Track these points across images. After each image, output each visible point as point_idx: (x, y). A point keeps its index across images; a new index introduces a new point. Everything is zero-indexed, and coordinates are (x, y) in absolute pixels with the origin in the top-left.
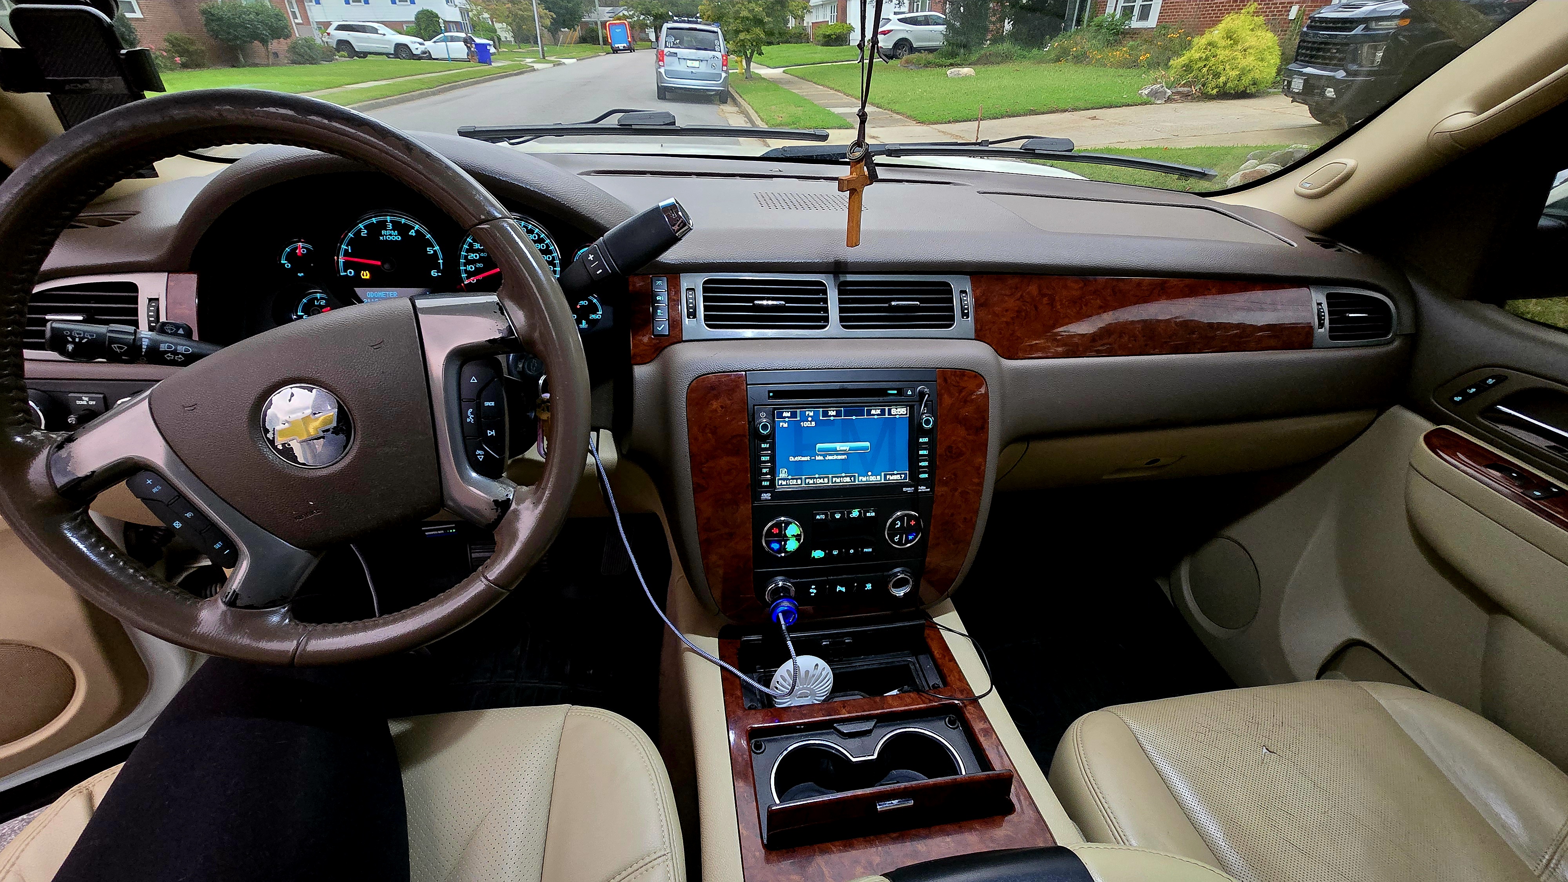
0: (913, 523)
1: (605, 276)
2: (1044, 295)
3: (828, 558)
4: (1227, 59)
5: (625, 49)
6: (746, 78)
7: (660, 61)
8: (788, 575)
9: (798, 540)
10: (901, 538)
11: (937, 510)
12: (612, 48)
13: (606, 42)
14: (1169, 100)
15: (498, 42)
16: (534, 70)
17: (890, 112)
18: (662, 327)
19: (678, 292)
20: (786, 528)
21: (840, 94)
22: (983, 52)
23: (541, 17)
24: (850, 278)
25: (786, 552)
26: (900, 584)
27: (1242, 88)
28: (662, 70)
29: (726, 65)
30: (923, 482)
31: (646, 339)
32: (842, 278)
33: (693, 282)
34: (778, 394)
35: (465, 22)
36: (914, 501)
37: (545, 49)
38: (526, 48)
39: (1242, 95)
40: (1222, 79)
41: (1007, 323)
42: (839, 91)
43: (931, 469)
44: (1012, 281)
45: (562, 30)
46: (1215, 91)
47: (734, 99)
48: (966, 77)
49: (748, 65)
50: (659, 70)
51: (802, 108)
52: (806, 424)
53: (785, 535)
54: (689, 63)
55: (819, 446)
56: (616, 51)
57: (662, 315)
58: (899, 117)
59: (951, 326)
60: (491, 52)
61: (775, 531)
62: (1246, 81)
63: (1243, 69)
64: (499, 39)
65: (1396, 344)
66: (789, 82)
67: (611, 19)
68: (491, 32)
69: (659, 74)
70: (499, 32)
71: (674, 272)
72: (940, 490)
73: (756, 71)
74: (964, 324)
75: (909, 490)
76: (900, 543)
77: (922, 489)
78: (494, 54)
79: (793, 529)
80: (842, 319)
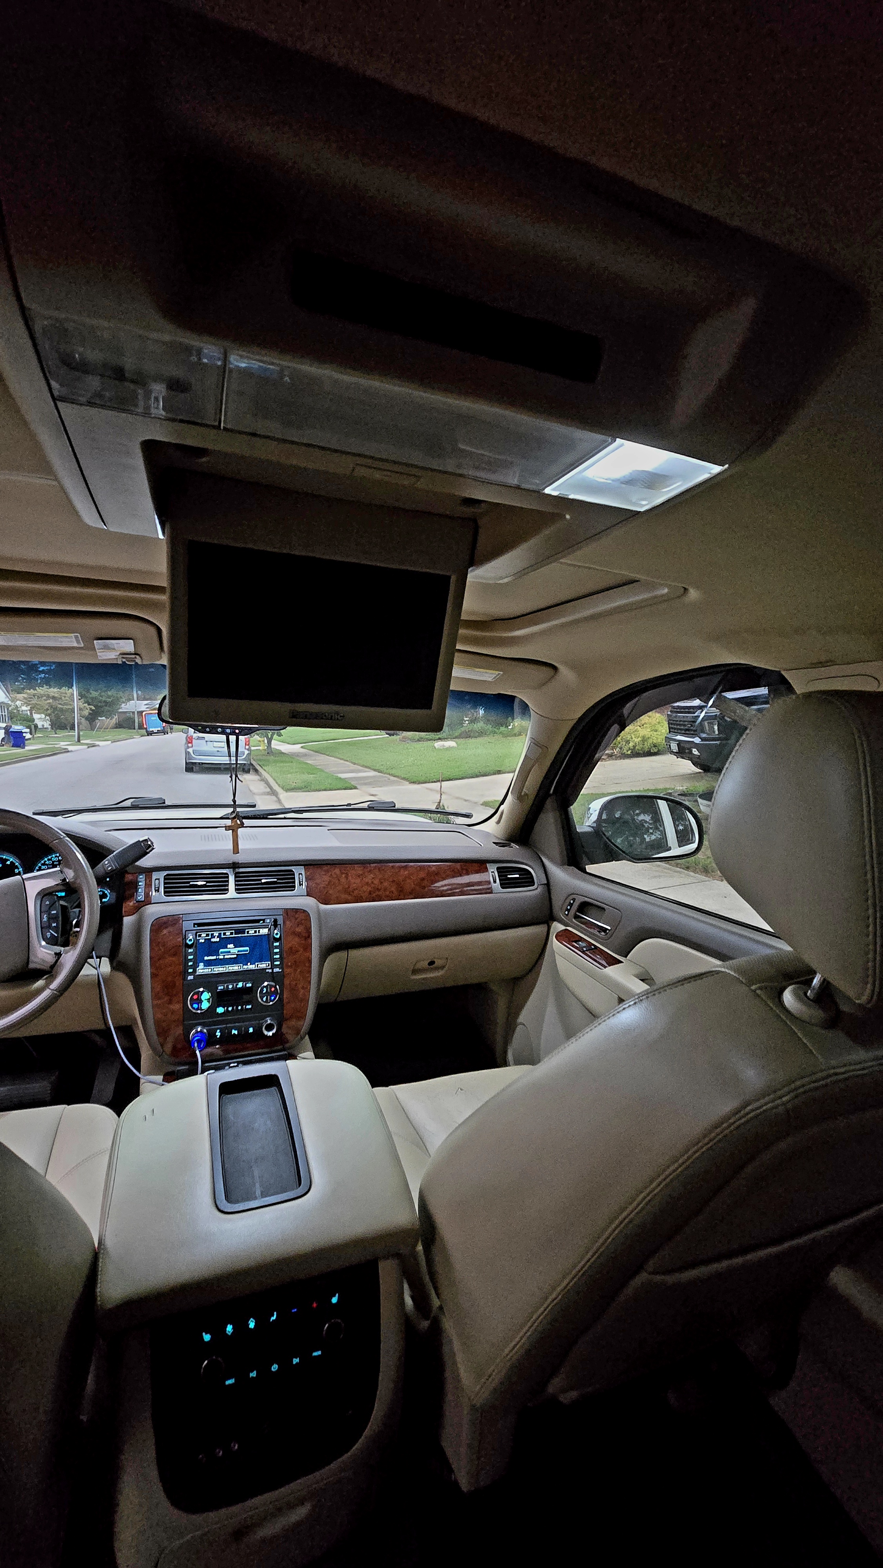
0: (273, 989)
1: (112, 871)
2: (342, 873)
3: (226, 1013)
4: (632, 731)
5: (158, 732)
6: (268, 753)
7: (189, 743)
8: (203, 1025)
9: (209, 1002)
10: (267, 999)
11: (287, 982)
12: (147, 731)
13: (141, 727)
15: (35, 729)
16: (68, 751)
17: (388, 776)
18: (141, 897)
19: (151, 881)
20: (201, 995)
21: (348, 763)
22: (463, 729)
23: (81, 709)
24: (241, 870)
25: (202, 1010)
26: (269, 1027)
27: (646, 750)
28: (190, 750)
29: (248, 745)
30: (277, 966)
31: (131, 904)
32: (237, 870)
33: (159, 877)
34: (199, 925)
35: (3, 714)
36: (273, 977)
37: (81, 733)
38: (62, 733)
41: (324, 887)
42: (347, 761)
43: (281, 959)
44: (325, 868)
45: (99, 718)
47: (256, 771)
48: (449, 749)
49: (269, 742)
50: (188, 750)
51: (314, 775)
52: (213, 940)
53: (201, 1000)
54: (216, 744)
55: (221, 950)
56: (150, 734)
57: (141, 891)
58: (395, 779)
59: (294, 890)
60: (26, 738)
61: (195, 997)
63: (644, 737)
64: (36, 726)
65: (539, 890)
66: (305, 755)
67: (148, 709)
68: (29, 721)
69: (187, 753)
70: (36, 721)
71: (149, 871)
72: (287, 971)
73: (278, 748)
74: (301, 888)
75: (270, 971)
76: (267, 1001)
77: (276, 970)
78: (29, 739)
79: (206, 996)
80: (236, 889)
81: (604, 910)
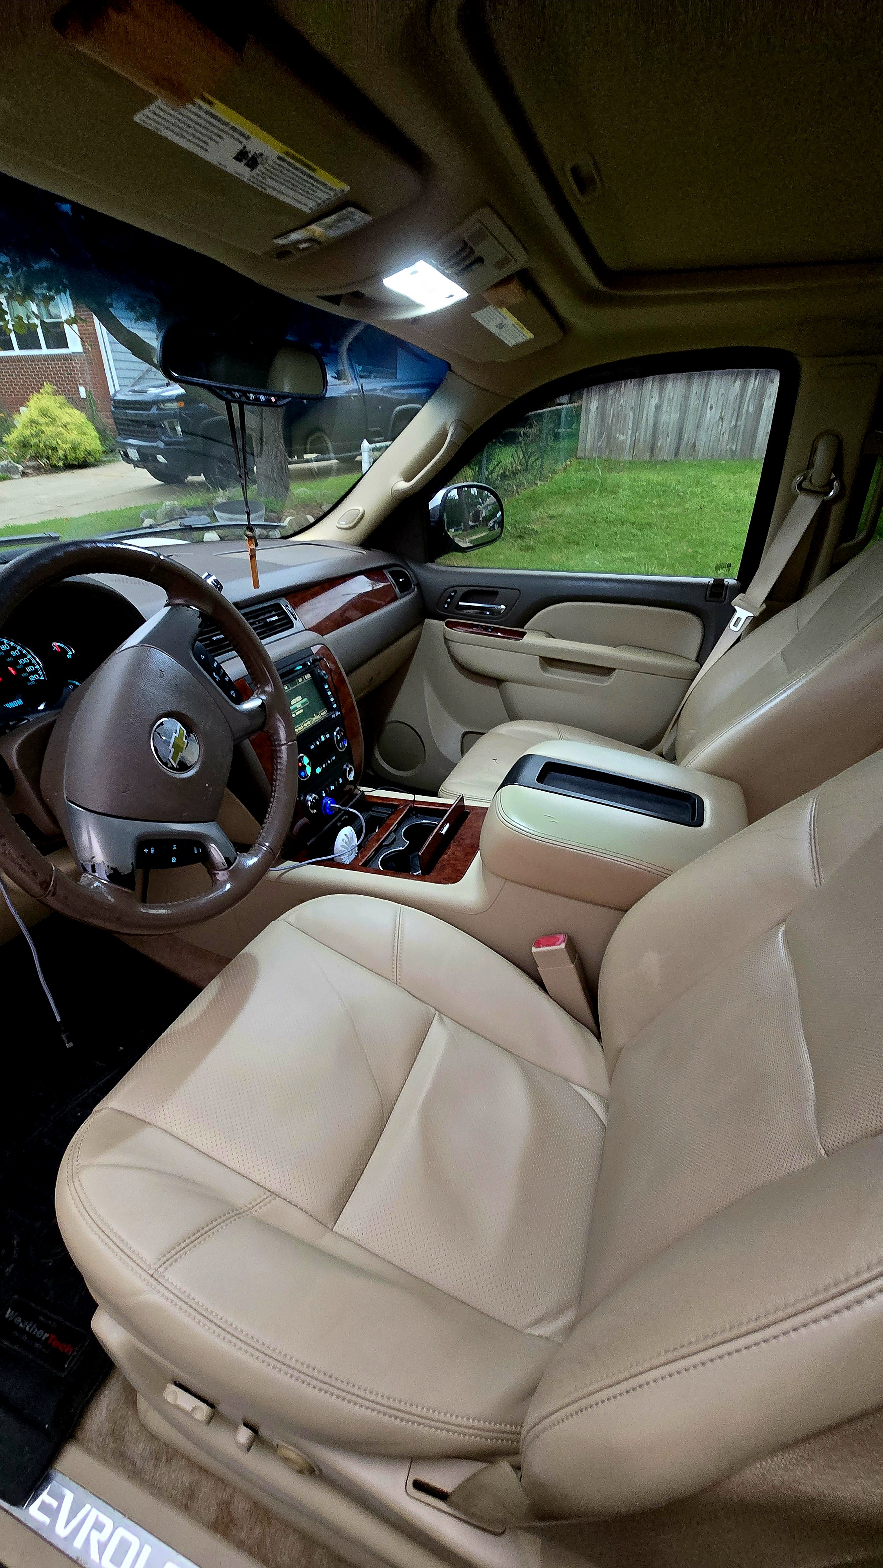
0: (342, 733)
3: (323, 770)
4: (54, 434)
8: (314, 790)
9: (310, 765)
10: (342, 745)
14: (24, 474)
20: (303, 760)
25: (308, 776)
26: (350, 772)
30: (336, 710)
39: (84, 465)
40: (61, 453)
44: (300, 595)
46: (61, 464)
53: (304, 765)
59: (294, 626)
61: (300, 764)
62: (81, 454)
63: (73, 442)
65: (416, 590)
74: (297, 622)
76: (342, 748)
79: (306, 760)
81: (496, 593)
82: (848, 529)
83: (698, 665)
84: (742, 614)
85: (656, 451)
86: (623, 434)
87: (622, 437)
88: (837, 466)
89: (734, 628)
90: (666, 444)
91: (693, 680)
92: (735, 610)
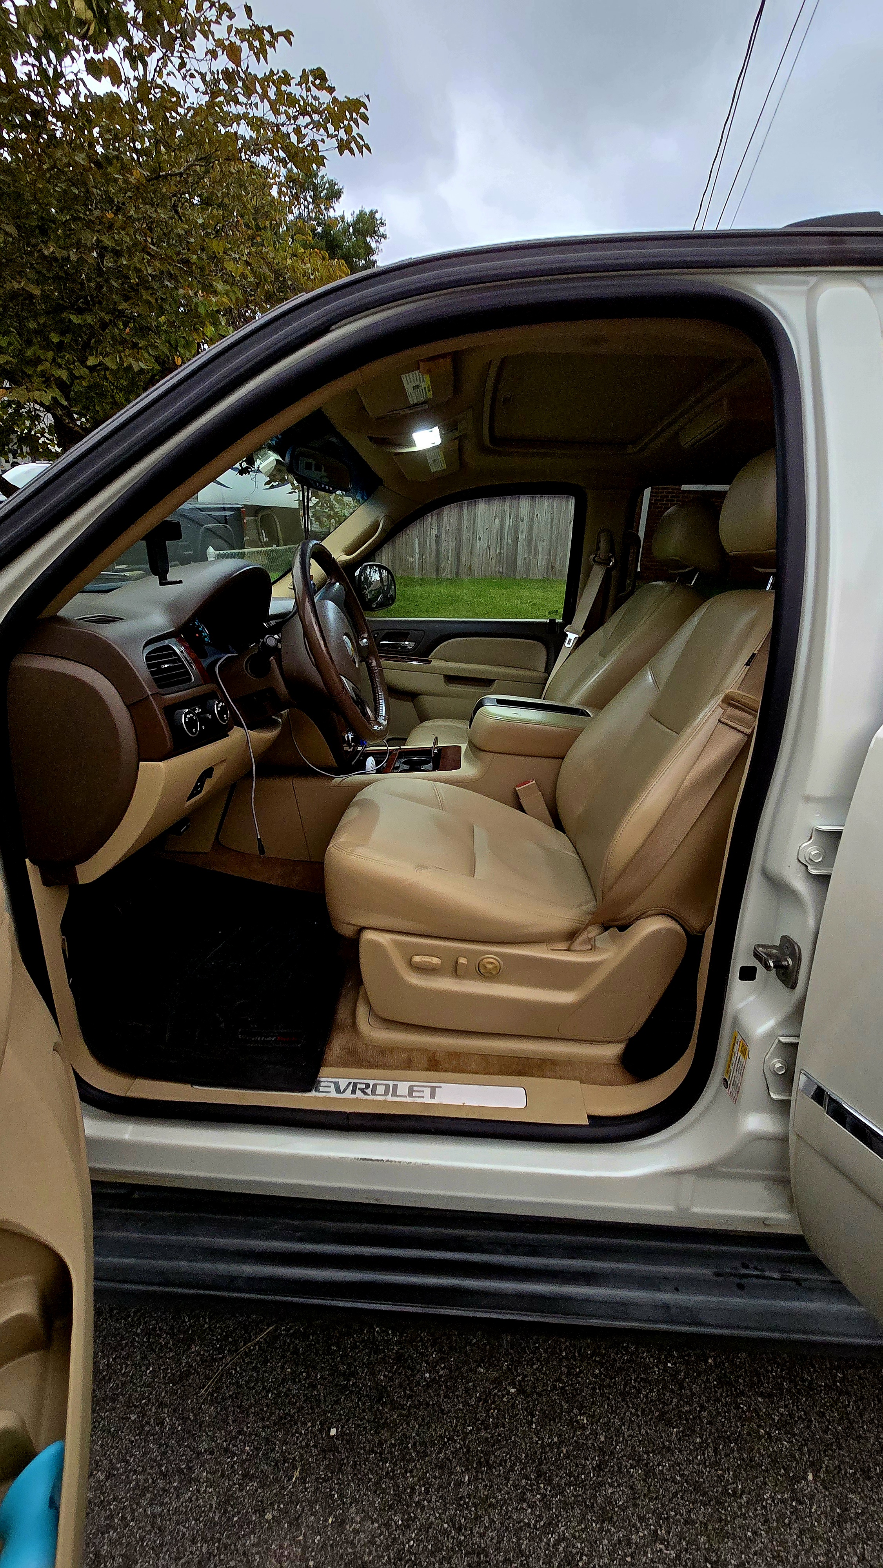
81: (408, 633)
82: (621, 586)
83: (547, 675)
84: (571, 636)
85: (441, 571)
86: (413, 557)
87: (411, 560)
88: (612, 549)
89: (568, 645)
90: (448, 565)
91: (545, 684)
92: (567, 635)
